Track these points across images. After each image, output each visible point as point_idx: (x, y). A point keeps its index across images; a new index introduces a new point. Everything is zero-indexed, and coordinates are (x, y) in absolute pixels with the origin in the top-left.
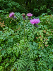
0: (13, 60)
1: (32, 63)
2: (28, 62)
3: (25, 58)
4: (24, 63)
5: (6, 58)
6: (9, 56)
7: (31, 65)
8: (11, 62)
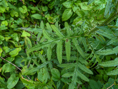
0: (51, 20)
1: (83, 72)
2: (74, 58)
3: (81, 39)
4: (64, 49)
5: (44, 5)
6: (51, 8)
7: (76, 74)
8: (46, 18)
